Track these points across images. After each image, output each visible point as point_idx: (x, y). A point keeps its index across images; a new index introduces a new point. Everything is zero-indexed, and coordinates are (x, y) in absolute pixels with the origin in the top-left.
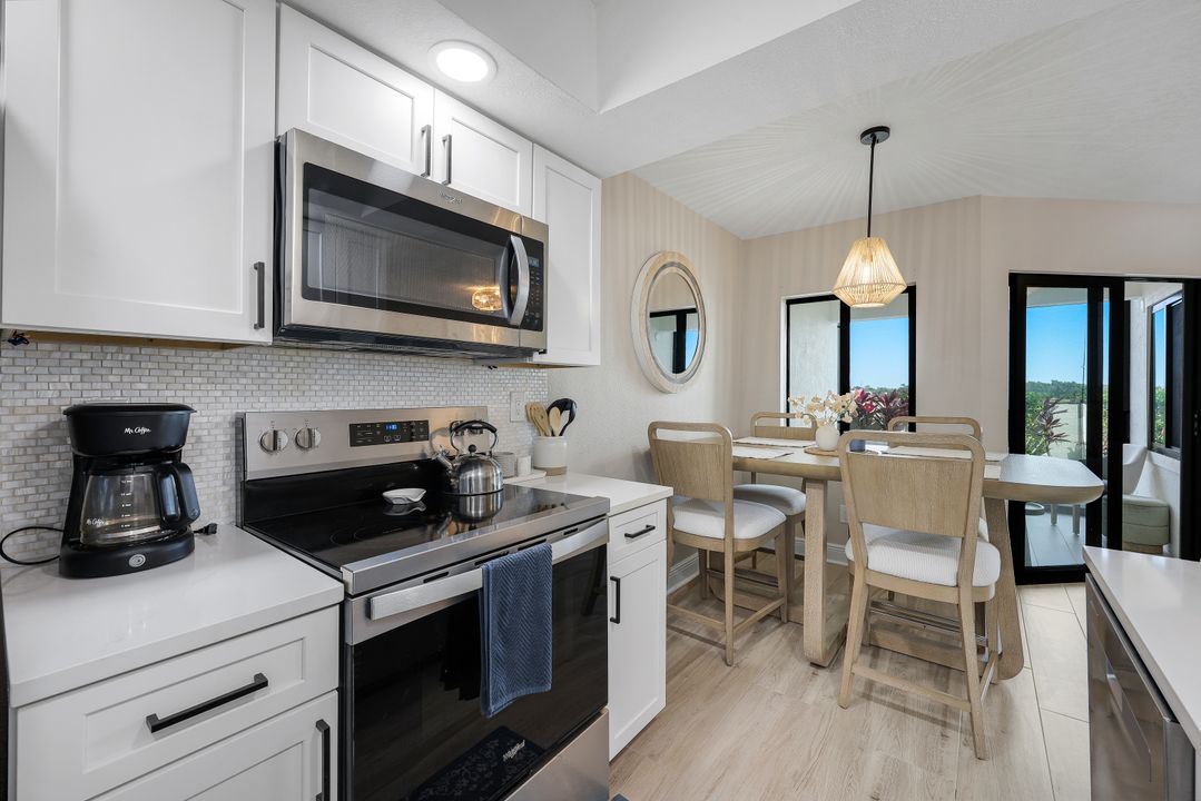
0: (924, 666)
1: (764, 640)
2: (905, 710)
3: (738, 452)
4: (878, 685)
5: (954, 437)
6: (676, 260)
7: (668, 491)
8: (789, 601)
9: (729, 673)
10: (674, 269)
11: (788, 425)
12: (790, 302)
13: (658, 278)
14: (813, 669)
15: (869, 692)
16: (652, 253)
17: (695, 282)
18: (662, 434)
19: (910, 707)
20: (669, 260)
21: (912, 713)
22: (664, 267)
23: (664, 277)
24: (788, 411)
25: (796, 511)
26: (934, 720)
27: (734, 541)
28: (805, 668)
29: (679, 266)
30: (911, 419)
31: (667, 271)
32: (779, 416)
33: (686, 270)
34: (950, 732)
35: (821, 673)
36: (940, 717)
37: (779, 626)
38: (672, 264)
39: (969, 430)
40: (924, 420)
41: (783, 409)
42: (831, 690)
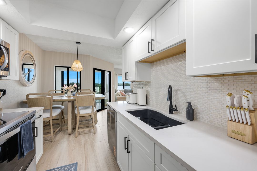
0: (86, 127)
1: (58, 135)
2: (85, 134)
3: (54, 98)
4: (80, 132)
5: (87, 92)
6: (29, 53)
7: (43, 108)
8: (62, 127)
9: (53, 144)
10: (29, 55)
11: (55, 92)
12: (56, 66)
13: (25, 57)
14: (69, 135)
15: (79, 134)
16: (22, 50)
17: (34, 59)
18: (30, 97)
19: (85, 133)
20: (27, 53)
21: (86, 133)
22: (26, 54)
23: (26, 57)
24: (55, 90)
25: (62, 109)
26: (89, 133)
27: (52, 117)
28: (68, 136)
29: (30, 54)
30: (80, 90)
31: (27, 55)
32: (54, 91)
33: (31, 56)
34: (91, 133)
35: (71, 135)
36: (89, 132)
37: (60, 132)
38: (28, 54)
39: (90, 91)
40: (83, 90)
41: (54, 89)
42: (73, 136)
